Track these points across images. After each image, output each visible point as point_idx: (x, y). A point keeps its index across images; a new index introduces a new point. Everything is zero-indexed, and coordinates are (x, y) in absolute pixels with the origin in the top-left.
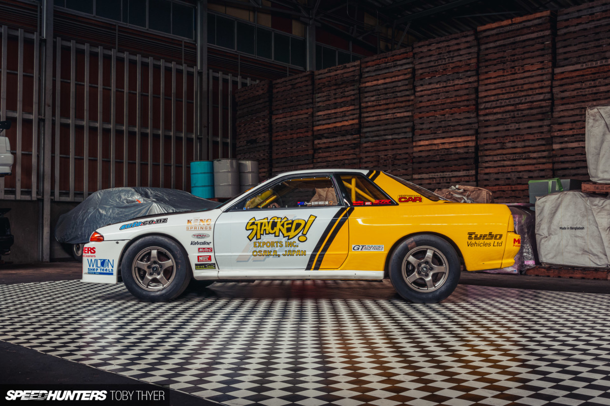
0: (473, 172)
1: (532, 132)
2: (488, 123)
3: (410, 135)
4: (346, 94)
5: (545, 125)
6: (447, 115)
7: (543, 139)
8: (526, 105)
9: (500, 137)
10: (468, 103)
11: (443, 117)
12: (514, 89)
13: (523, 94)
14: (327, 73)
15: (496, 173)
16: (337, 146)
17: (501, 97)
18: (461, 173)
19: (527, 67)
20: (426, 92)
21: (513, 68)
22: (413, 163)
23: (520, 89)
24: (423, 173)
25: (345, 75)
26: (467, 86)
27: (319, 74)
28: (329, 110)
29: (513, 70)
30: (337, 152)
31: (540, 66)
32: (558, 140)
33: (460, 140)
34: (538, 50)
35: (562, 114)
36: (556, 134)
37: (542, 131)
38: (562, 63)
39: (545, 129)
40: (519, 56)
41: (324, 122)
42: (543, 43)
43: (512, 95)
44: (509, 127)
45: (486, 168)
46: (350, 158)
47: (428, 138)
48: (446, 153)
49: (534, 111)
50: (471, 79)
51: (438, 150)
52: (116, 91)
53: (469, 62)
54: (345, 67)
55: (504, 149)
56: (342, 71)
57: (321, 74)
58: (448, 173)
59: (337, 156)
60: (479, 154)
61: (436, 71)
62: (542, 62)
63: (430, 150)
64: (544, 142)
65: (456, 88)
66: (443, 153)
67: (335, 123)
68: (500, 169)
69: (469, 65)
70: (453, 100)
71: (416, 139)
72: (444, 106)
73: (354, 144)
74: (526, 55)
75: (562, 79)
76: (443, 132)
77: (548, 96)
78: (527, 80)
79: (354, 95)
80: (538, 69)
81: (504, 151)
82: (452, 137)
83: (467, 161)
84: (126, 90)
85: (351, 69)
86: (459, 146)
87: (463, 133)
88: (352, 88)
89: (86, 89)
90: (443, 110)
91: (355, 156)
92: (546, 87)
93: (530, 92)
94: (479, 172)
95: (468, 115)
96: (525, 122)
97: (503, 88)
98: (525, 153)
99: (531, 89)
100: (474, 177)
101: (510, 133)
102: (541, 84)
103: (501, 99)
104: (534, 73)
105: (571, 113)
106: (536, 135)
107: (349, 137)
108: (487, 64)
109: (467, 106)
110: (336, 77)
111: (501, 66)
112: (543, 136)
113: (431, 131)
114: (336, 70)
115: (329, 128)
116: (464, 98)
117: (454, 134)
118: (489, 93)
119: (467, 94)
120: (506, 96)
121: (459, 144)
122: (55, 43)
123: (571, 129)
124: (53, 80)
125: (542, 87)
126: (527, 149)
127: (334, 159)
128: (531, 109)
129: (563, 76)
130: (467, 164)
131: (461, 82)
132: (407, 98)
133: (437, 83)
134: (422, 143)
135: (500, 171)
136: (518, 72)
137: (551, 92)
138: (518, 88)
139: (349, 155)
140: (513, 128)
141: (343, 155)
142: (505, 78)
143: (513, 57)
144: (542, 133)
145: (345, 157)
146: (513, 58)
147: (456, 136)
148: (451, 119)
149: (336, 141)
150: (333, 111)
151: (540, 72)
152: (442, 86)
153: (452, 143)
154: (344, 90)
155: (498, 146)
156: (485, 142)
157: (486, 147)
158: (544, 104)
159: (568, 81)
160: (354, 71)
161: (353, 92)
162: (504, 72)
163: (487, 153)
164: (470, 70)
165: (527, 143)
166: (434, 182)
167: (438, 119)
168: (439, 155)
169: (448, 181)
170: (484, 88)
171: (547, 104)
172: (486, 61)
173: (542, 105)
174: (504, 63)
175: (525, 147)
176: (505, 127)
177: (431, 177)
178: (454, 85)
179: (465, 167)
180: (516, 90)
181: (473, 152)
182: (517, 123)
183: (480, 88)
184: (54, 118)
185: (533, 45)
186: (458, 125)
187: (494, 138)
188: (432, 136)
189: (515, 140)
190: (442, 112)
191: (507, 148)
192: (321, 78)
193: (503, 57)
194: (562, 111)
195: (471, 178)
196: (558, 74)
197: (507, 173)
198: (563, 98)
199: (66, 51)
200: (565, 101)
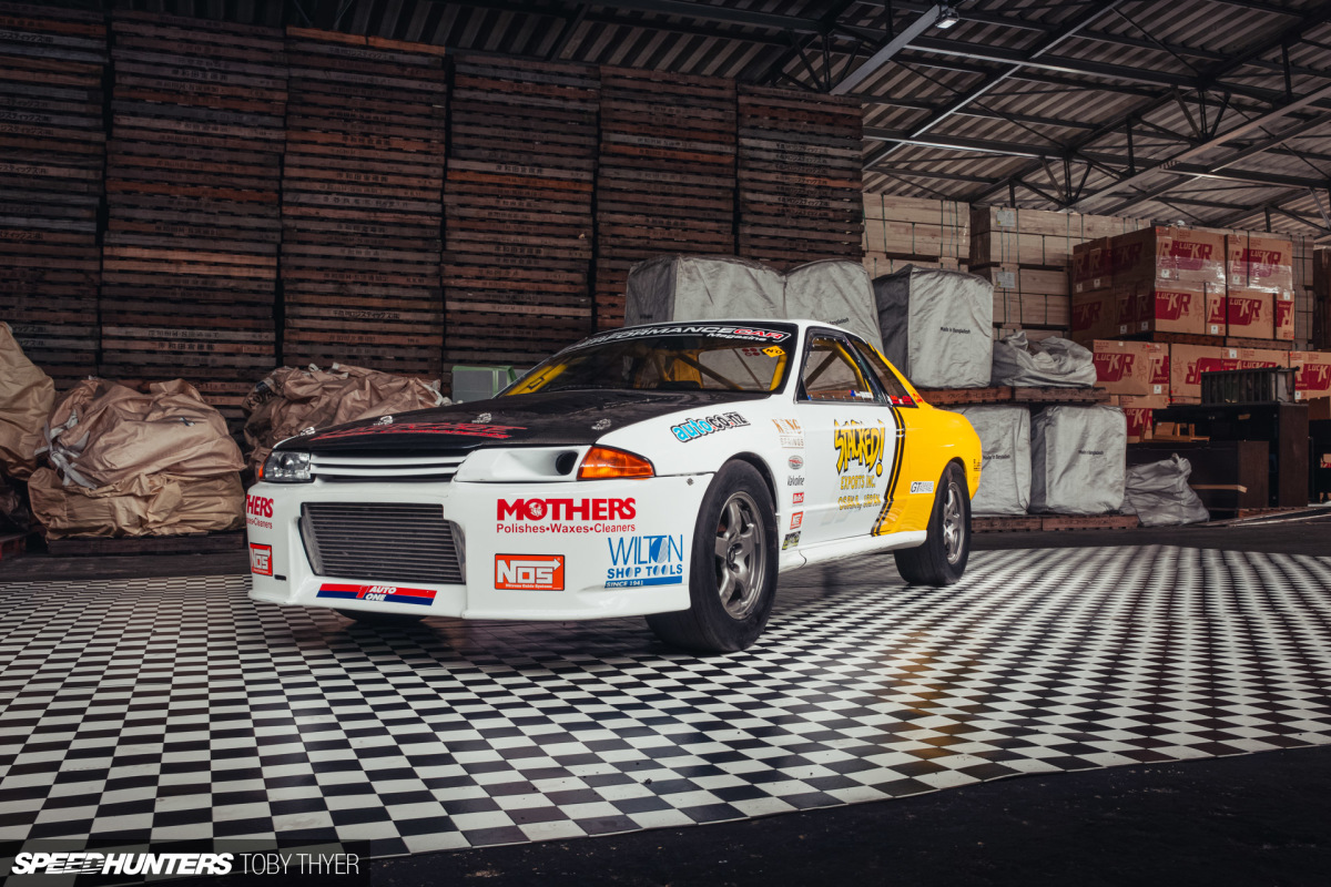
0: (271, 336)
1: (403, 271)
2: (308, 237)
3: (91, 227)
5: (431, 263)
6: (204, 200)
7: (424, 287)
8: (392, 215)
9: (333, 270)
10: (263, 184)
11: (194, 202)
12: (367, 178)
13: (386, 192)
15: (325, 344)
17: (336, 187)
18: (241, 336)
19: (396, 143)
20: (145, 133)
21: (367, 135)
22: (100, 297)
23: (380, 181)
24: (131, 325)
26: (258, 146)
29: (366, 139)
31: (422, 146)
32: (455, 294)
33: (237, 260)
34: (419, 115)
35: (464, 247)
36: (452, 282)
37: (422, 272)
38: (463, 153)
39: (430, 270)
40: (380, 116)
42: (430, 105)
43: (363, 190)
44: (354, 252)
45: (303, 330)
47: (150, 243)
48: (199, 285)
49: (408, 232)
50: (273, 135)
51: (176, 275)
53: (268, 95)
55: (342, 295)
58: (204, 332)
60: (286, 300)
61: (178, 92)
62: (427, 140)
63: (153, 273)
64: (426, 294)
65: (230, 144)
66: (190, 284)
68: (336, 337)
69: (268, 101)
70: (223, 168)
71: (112, 241)
72: (200, 178)
74: (395, 118)
75: (463, 182)
76: (192, 237)
77: (437, 208)
78: (395, 168)
80: (418, 152)
81: (344, 301)
82: (217, 251)
83: (258, 311)
86: (236, 274)
87: (246, 246)
90: (194, 185)
92: (434, 190)
93: (401, 193)
94: (286, 337)
95: (260, 210)
96: (388, 248)
97: (343, 170)
98: (388, 309)
99: (403, 187)
100: (273, 347)
101: (357, 265)
102: (424, 182)
103: (338, 193)
104: (410, 158)
105: (479, 248)
106: (412, 278)
108: (306, 110)
109: (260, 190)
111: (339, 125)
112: (426, 282)
113: (158, 228)
116: (252, 171)
117: (223, 245)
118: (310, 173)
119: (261, 165)
120: (348, 189)
121: (236, 269)
123: (478, 278)
125: (424, 189)
126: (394, 303)
128: (402, 225)
129: (463, 177)
130: (255, 318)
131: (245, 133)
132: (85, 135)
133: (180, 119)
134: (130, 252)
135: (336, 340)
136: (378, 146)
137: (441, 201)
138: (376, 178)
140: (363, 255)
142: (349, 152)
143: (368, 114)
144: (423, 275)
146: (365, 115)
147: (228, 252)
148: (216, 211)
151: (422, 158)
152: (191, 129)
153: (216, 264)
155: (330, 287)
156: (300, 275)
157: (300, 286)
158: (427, 220)
159: (474, 188)
162: (345, 139)
163: (307, 299)
164: (269, 115)
165: (393, 291)
166: (166, 348)
167: (179, 203)
168: (180, 287)
169: (205, 350)
170: (296, 160)
171: (433, 223)
172: (305, 104)
173: (422, 222)
174: (346, 120)
175: (387, 297)
176: (346, 252)
177: (156, 335)
178: (225, 137)
179: (250, 323)
180: (371, 180)
181: (271, 293)
182: (371, 247)
183: (289, 159)
185: (409, 103)
186: (232, 227)
187: (321, 269)
188: (161, 241)
189: (367, 280)
190: (191, 190)
191: (349, 295)
193: (344, 108)
194: (461, 241)
195: (265, 348)
196: (455, 170)
197: (349, 345)
198: (462, 218)
200: (465, 224)
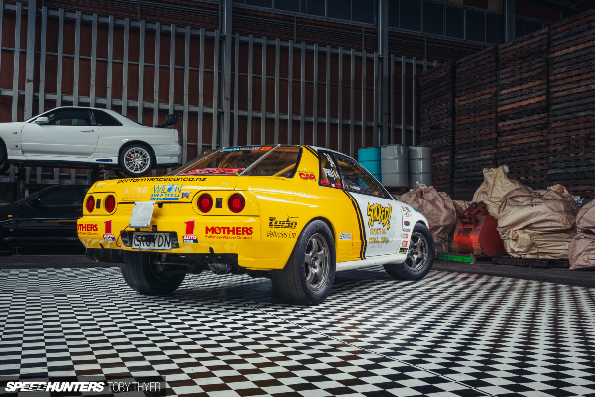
4: (533, 67)
14: (512, 45)
16: (523, 128)
25: (531, 46)
27: (503, 48)
28: (514, 87)
30: (522, 135)
41: (508, 101)
46: (536, 140)
52: (293, 81)
54: (532, 37)
56: (528, 42)
57: (506, 47)
59: (523, 139)
67: (520, 101)
73: (542, 124)
79: (541, 68)
84: (303, 80)
85: (538, 39)
88: (539, 59)
89: (263, 81)
91: (542, 138)
107: (536, 117)
110: (522, 49)
114: (522, 42)
115: (514, 108)
122: (233, 39)
124: (231, 74)
127: (519, 142)
139: (536, 137)
141: (529, 138)
145: (532, 140)
149: (521, 122)
150: (518, 88)
154: (531, 62)
160: (542, 40)
161: (539, 65)
184: (232, 111)
192: (506, 52)
199: (244, 45)
